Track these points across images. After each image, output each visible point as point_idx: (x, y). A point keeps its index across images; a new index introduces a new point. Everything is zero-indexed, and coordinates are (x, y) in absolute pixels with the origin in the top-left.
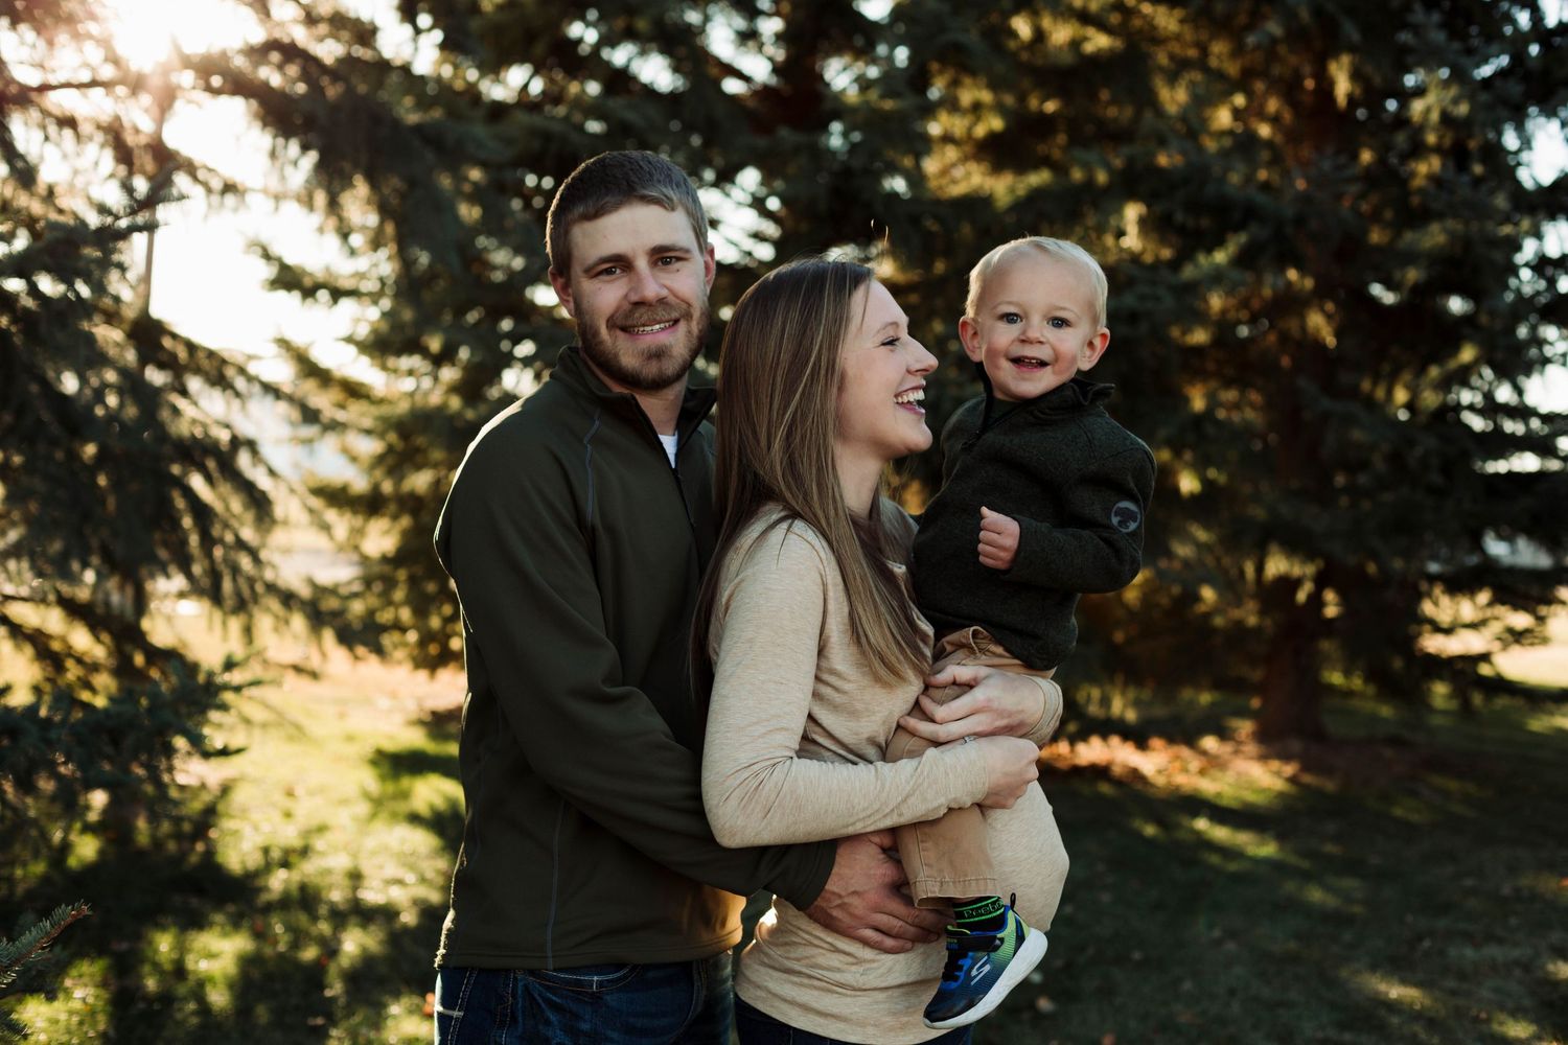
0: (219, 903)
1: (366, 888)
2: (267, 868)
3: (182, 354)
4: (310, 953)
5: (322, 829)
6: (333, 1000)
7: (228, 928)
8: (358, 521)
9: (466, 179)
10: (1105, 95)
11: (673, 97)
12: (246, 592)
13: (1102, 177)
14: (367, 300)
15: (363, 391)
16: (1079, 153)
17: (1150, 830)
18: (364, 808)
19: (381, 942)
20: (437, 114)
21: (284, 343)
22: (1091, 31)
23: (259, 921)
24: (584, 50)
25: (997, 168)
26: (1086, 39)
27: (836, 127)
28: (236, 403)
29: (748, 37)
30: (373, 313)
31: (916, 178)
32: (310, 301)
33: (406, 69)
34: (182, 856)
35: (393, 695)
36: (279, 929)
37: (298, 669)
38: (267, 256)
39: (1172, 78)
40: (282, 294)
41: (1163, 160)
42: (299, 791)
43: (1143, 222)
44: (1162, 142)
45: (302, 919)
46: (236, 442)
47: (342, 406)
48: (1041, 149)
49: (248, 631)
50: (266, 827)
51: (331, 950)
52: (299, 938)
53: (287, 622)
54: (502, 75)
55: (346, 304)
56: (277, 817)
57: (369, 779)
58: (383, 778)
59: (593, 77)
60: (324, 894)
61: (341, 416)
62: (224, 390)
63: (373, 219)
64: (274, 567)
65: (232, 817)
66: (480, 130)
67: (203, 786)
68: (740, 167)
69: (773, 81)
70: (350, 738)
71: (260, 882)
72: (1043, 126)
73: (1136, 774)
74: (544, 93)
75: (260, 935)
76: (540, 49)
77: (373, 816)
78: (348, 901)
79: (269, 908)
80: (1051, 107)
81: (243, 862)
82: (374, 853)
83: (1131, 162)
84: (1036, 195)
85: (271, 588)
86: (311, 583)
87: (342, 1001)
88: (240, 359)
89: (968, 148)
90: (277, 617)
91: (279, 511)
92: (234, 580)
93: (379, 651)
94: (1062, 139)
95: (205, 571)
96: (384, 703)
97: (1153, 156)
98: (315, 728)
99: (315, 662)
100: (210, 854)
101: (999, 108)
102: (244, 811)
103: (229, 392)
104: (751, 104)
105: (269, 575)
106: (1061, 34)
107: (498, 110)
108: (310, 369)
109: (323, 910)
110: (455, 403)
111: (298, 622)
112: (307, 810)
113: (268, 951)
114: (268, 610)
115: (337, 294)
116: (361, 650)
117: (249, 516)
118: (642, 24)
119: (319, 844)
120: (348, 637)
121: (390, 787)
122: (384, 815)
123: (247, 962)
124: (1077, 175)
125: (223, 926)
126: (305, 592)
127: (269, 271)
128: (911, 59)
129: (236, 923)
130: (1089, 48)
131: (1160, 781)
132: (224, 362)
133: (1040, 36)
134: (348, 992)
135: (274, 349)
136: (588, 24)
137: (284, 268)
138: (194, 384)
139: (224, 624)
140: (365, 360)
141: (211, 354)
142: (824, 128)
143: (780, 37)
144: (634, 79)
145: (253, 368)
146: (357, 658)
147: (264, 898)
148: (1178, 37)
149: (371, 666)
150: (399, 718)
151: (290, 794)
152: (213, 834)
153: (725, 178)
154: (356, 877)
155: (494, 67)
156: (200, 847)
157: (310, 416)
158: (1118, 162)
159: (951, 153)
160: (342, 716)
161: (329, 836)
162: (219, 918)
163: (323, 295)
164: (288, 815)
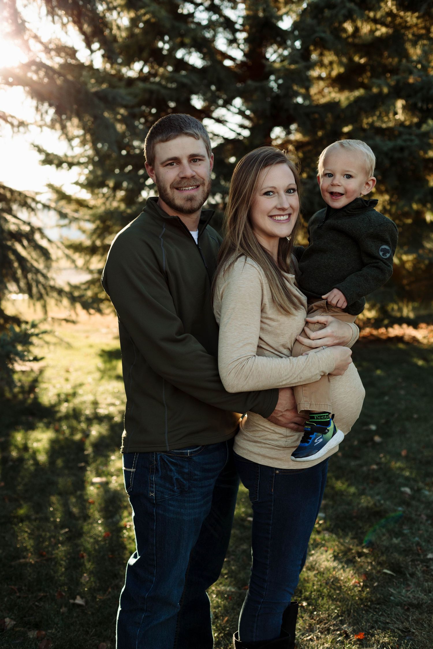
0: (41, 419)
1: (100, 408)
2: (59, 403)
3: (8, 195)
4: (78, 437)
5: (81, 385)
6: (88, 455)
7: (45, 429)
8: (88, 257)
9: (119, 113)
10: (386, 54)
11: (204, 69)
12: (43, 291)
13: (385, 90)
14: (83, 166)
15: (85, 203)
16: (375, 80)
17: (420, 363)
18: (98, 375)
19: (107, 430)
20: (104, 86)
21: (50, 186)
22: (379, 26)
23: (57, 425)
24: (165, 52)
25: (341, 90)
26: (377, 29)
27: (272, 77)
28: (32, 213)
29: (232, 41)
30: (86, 171)
31: (307, 96)
32: (59, 168)
33: (91, 67)
34: (25, 400)
35: (108, 327)
36: (65, 427)
37: (67, 321)
38: (40, 150)
39: (414, 44)
40: (48, 166)
41: (411, 80)
42: (71, 370)
43: (404, 108)
44: (411, 73)
45: (74, 423)
46: (33, 230)
47: (76, 211)
48: (360, 79)
49: (44, 307)
50: (58, 386)
51: (86, 435)
52: (73, 430)
53: (61, 301)
54: (132, 66)
55: (75, 169)
56: (62, 381)
57: (99, 363)
58: (105, 362)
59: (169, 64)
60: (83, 412)
61: (76, 215)
62: (27, 208)
63: (81, 132)
64: (54, 279)
65: (44, 382)
66: (122, 91)
67: (32, 371)
68: (234, 98)
69: (244, 59)
70: (91, 346)
71: (57, 409)
72: (360, 69)
73: (414, 339)
74: (149, 72)
75: (57, 431)
76: (145, 54)
77: (102, 378)
78: (92, 414)
79: (60, 419)
80: (363, 61)
81: (50, 401)
82: (103, 393)
83: (398, 82)
84: (358, 100)
85: (53, 288)
86: (69, 284)
87: (92, 455)
88: (32, 195)
89: (328, 82)
90: (57, 300)
91: (53, 256)
92: (37, 286)
93: (99, 311)
94: (369, 74)
95: (25, 284)
96: (104, 330)
97: (408, 78)
98: (76, 343)
99: (74, 317)
100: (36, 398)
101: (340, 63)
102: (49, 379)
103: (30, 209)
104: (237, 70)
105: (52, 283)
106: (366, 29)
107: (130, 81)
108: (62, 196)
109: (83, 418)
110: (123, 206)
111: (66, 302)
112: (75, 377)
113: (61, 437)
114: (53, 297)
115: (71, 165)
116: (92, 311)
117: (42, 260)
118: (187, 41)
119: (80, 391)
120: (86, 306)
121: (108, 366)
122: (106, 377)
123: (53, 442)
124: (375, 90)
125: (42, 428)
126: (67, 289)
127: (42, 157)
128: (302, 45)
129: (47, 426)
130: (378, 34)
131: (425, 341)
132: (26, 196)
133: (357, 30)
134: (94, 451)
135: (47, 189)
136: (164, 43)
137: (48, 155)
138: (15, 207)
139: (34, 305)
140: (84, 191)
141: (20, 193)
142: (267, 78)
143: (246, 40)
144: (187, 64)
145: (38, 198)
146: (90, 314)
147: (59, 415)
148: (416, 25)
149: (97, 316)
150: (110, 336)
151: (67, 371)
152: (37, 390)
153: (227, 103)
154: (95, 404)
155: (128, 63)
156: (32, 396)
157: (63, 215)
158: (393, 83)
159: (322, 84)
160: (87, 337)
161: (84, 387)
162: (41, 425)
163: (65, 165)
164: (67, 380)
